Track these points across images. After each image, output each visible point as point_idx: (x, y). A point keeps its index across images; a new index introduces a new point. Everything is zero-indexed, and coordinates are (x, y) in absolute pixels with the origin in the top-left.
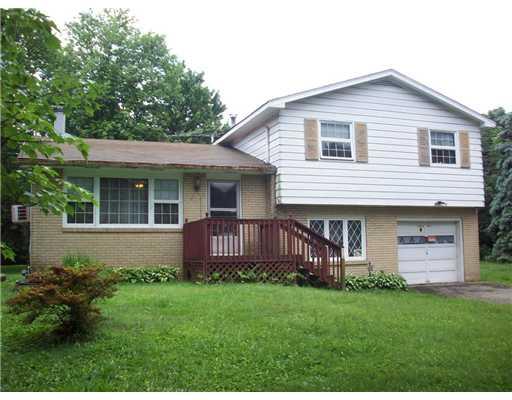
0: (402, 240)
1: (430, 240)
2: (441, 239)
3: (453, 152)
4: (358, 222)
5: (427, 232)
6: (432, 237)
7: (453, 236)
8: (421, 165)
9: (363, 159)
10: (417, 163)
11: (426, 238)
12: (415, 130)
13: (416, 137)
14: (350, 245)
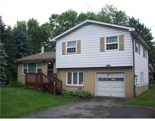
0: (100, 79)
1: (112, 79)
2: (117, 79)
3: (117, 44)
4: (83, 73)
5: (111, 76)
6: (113, 78)
7: (123, 78)
8: (101, 52)
9: (79, 52)
10: (99, 51)
11: (111, 79)
12: (99, 39)
13: (99, 41)
14: (80, 80)
